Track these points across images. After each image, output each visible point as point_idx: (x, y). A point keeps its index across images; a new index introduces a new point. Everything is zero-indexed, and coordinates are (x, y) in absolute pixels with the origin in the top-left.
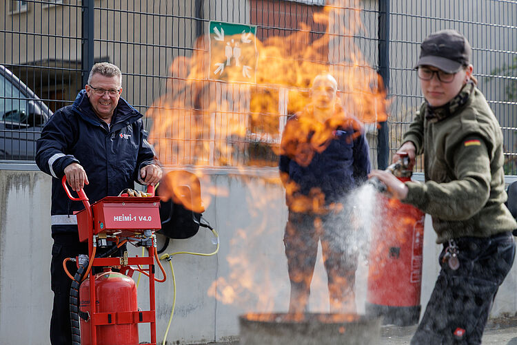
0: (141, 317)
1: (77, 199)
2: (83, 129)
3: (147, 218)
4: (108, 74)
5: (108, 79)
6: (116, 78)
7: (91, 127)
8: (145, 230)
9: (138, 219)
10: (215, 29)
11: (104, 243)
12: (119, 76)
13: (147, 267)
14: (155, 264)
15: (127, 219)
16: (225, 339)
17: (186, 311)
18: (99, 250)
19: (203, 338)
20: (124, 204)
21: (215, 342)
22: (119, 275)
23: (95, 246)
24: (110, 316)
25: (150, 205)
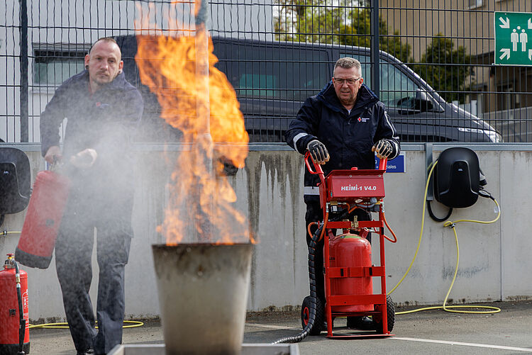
0: (372, 271)
1: (316, 174)
2: (325, 115)
3: (372, 188)
4: (347, 67)
5: (346, 70)
6: (354, 69)
7: (331, 112)
8: (371, 197)
9: (363, 188)
10: (501, 19)
11: (335, 209)
12: (357, 67)
13: (378, 229)
14: (384, 226)
15: (353, 188)
16: (511, 299)
17: (472, 272)
18: (332, 215)
19: (489, 297)
20: (351, 176)
21: (501, 301)
22: (355, 237)
23: (327, 211)
24: (342, 270)
25: (375, 177)
